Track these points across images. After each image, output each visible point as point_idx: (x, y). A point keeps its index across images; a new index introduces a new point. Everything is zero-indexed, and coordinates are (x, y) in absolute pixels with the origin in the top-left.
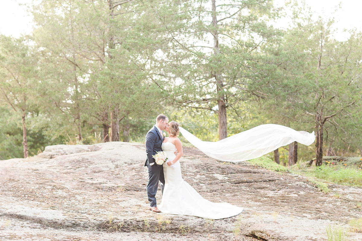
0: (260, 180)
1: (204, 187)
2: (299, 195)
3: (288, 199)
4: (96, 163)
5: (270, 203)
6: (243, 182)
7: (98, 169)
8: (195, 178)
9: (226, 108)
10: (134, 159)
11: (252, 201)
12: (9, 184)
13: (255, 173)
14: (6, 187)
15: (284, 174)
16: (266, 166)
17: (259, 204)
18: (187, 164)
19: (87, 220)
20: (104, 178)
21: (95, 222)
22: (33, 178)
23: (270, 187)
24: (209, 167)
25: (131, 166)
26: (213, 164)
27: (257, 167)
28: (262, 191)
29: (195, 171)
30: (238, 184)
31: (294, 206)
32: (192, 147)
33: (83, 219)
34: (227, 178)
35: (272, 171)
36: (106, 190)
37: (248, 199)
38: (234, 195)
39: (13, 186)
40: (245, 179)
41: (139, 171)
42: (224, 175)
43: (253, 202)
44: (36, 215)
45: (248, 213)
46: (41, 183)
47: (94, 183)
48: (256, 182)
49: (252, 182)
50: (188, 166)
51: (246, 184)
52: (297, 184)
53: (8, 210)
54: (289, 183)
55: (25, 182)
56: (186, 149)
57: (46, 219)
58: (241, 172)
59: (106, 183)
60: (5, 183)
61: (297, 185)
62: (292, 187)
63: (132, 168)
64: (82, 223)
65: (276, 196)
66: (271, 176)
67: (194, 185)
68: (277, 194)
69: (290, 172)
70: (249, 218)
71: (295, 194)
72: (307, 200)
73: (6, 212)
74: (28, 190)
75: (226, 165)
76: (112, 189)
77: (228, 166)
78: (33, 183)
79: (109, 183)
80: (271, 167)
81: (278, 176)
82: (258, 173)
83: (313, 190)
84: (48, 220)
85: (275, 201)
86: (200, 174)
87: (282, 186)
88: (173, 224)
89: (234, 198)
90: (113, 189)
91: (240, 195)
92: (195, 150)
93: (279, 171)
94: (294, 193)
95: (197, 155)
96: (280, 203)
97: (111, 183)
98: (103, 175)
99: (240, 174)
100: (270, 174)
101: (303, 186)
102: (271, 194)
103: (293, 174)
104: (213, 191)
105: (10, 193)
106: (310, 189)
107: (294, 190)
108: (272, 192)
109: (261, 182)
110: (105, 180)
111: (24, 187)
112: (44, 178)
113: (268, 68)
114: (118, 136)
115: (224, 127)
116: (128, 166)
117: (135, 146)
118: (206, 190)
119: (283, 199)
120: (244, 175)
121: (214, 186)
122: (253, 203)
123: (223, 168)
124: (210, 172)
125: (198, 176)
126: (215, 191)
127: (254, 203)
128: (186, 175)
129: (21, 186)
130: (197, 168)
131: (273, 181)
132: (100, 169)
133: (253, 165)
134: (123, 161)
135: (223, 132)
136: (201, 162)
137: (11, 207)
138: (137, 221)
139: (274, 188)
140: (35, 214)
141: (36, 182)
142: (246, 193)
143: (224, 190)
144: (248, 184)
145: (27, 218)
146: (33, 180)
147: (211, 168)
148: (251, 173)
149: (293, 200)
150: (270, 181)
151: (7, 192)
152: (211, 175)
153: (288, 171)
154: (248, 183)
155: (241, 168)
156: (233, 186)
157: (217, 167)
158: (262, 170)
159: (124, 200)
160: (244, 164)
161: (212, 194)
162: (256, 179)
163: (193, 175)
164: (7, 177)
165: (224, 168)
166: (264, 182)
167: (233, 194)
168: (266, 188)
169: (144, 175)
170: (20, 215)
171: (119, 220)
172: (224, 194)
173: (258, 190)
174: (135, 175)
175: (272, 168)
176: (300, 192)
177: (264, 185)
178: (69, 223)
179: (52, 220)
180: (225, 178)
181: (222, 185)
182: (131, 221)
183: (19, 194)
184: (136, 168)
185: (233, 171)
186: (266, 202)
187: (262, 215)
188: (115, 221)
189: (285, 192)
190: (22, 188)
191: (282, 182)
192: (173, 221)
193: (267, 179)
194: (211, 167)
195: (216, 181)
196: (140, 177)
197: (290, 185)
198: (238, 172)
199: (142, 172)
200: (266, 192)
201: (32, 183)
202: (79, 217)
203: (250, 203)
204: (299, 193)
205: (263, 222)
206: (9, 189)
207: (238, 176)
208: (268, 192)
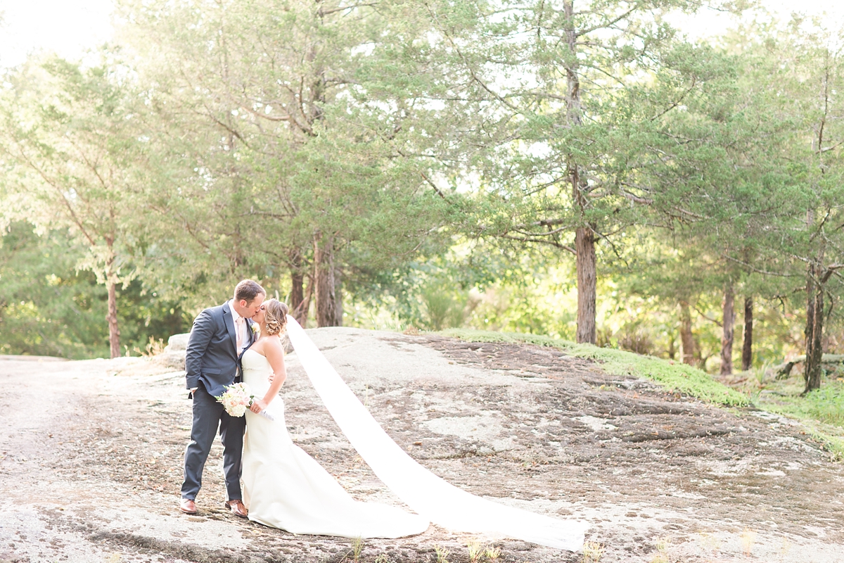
0: (692, 432)
1: (561, 450)
2: (788, 473)
3: (765, 484)
4: (299, 387)
5: (723, 494)
6: (651, 438)
7: (304, 402)
8: (538, 426)
9: (595, 243)
10: (390, 378)
11: (678, 489)
12: (98, 443)
13: (677, 412)
14: (92, 452)
15: (744, 415)
16: (699, 394)
17: (695, 497)
18: (517, 390)
19: (300, 550)
20: (322, 426)
21: (319, 556)
22: (154, 428)
23: (718, 449)
24: (567, 398)
25: (383, 394)
26: (577, 392)
27: (678, 395)
28: (699, 462)
29: (535, 408)
30: (640, 441)
31: (782, 504)
32: (520, 342)
33: (292, 547)
34: (612, 427)
35: (716, 408)
36: (329, 457)
37: (667, 483)
38: (634, 473)
39: (110, 451)
40: (655, 430)
41: (403, 410)
42: (606, 420)
43: (680, 492)
44: (178, 538)
45: (679, 528)
46: (173, 440)
47: (299, 440)
48: (681, 436)
49: (673, 438)
50: (518, 397)
51: (660, 442)
52: (779, 441)
53: (111, 524)
54: (761, 441)
55: (137, 438)
56: (508, 348)
57: (204, 549)
58: (645, 410)
59: (327, 441)
60: (88, 441)
61: (781, 445)
62: (768, 451)
63: (385, 400)
64: (289, 557)
65: (732, 474)
66: (717, 422)
67: (535, 444)
68: (734, 469)
69: (757, 408)
70: (684, 544)
71: (777, 468)
72: (811, 486)
73: (106, 528)
74: (147, 461)
75: (606, 393)
76: (343, 456)
77: (613, 394)
78: (155, 441)
79: (333, 441)
80: (713, 394)
81: (733, 423)
82: (685, 412)
83: (819, 457)
84: (209, 552)
85: (732, 488)
86: (548, 417)
87: (745, 447)
88: (503, 557)
89: (633, 480)
90: (346, 455)
91: (648, 471)
92: (529, 352)
93: (731, 404)
94: (775, 468)
95: (536, 366)
96: (747, 494)
97: (339, 439)
98: (318, 418)
99: (642, 417)
100: (713, 415)
101: (795, 447)
102: (720, 469)
103: (765, 413)
104: (582, 461)
105: (105, 469)
106: (810, 456)
107: (773, 458)
108: (723, 463)
109: (694, 436)
110: (323, 432)
111: (136, 452)
112: (178, 426)
113: (704, 156)
114: (333, 303)
115: (588, 288)
116: (375, 396)
117: (384, 339)
118: (565, 458)
119: (750, 485)
120: (651, 420)
121: (583, 447)
122: (681, 494)
123: (600, 402)
124: (572, 410)
125: (544, 422)
126: (588, 461)
127: (684, 495)
128: (515, 420)
129: (128, 450)
130: (539, 402)
131: (722, 434)
132: (311, 403)
133: (671, 391)
134: (363, 383)
135: (587, 301)
136: (547, 385)
137: (118, 516)
138: (420, 552)
139: (725, 452)
140: (175, 534)
141: (161, 438)
142: (661, 465)
143: (609, 459)
144: (664, 442)
145: (157, 545)
146: (154, 431)
147: (574, 401)
148: (667, 412)
149: (776, 487)
150: (714, 434)
151: (96, 468)
152: (574, 419)
153: (751, 404)
154: (663, 439)
155: (643, 399)
156: (628, 448)
157: (587, 398)
158: (693, 405)
159: (377, 488)
160: (649, 389)
161: (582, 468)
162: (681, 429)
163: (532, 418)
164: (91, 424)
165: (603, 402)
166: (702, 437)
167: (630, 470)
168: (708, 452)
169: (416, 418)
170: (140, 537)
171: (376, 550)
172: (608, 469)
173: (689, 459)
174: (395, 419)
175: (715, 398)
176: (790, 464)
177: (701, 444)
178: (258, 559)
179: (217, 551)
180: (607, 426)
181: (603, 447)
182: (405, 550)
183: (126, 471)
184: (396, 401)
185: (625, 409)
186: (712, 492)
187: (715, 535)
188: (367, 551)
189: (754, 463)
190: (132, 456)
191: (745, 437)
192: (504, 551)
193: (706, 429)
194: (574, 398)
195: (587, 435)
196: (407, 425)
197: (764, 444)
198: (638, 410)
199: (409, 412)
200: (709, 463)
201: (152, 440)
202: (281, 542)
203: (674, 494)
204: (788, 468)
205: (719, 554)
206: (102, 459)
207: (639, 421)
208: (712, 463)
